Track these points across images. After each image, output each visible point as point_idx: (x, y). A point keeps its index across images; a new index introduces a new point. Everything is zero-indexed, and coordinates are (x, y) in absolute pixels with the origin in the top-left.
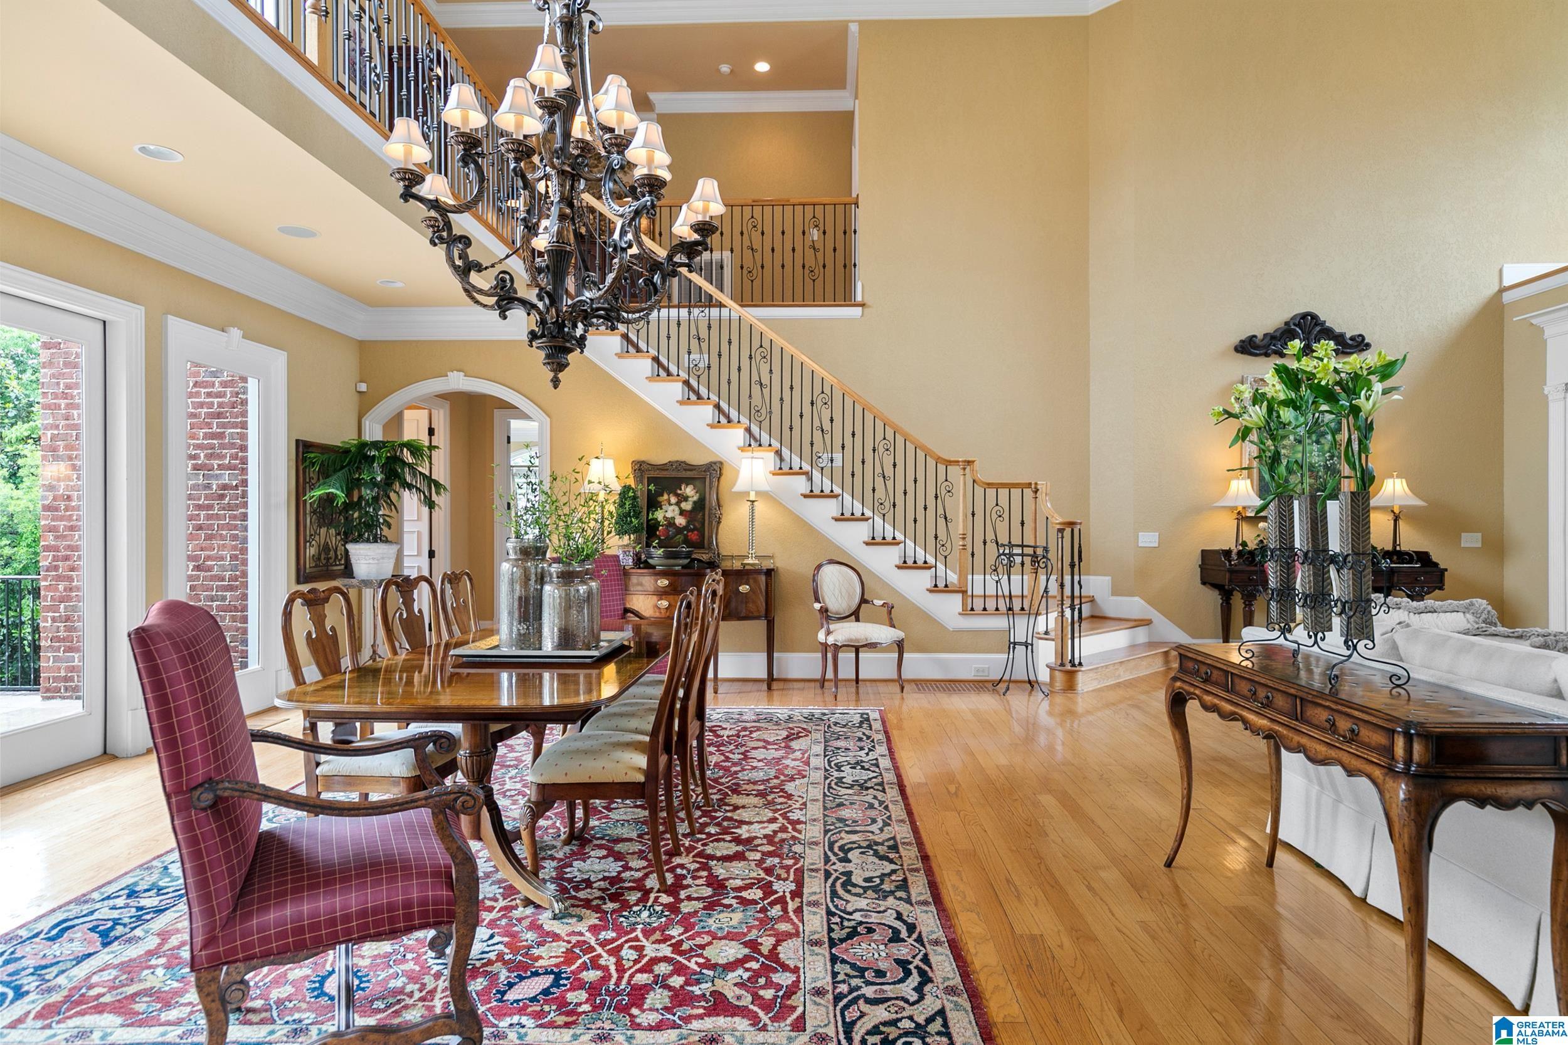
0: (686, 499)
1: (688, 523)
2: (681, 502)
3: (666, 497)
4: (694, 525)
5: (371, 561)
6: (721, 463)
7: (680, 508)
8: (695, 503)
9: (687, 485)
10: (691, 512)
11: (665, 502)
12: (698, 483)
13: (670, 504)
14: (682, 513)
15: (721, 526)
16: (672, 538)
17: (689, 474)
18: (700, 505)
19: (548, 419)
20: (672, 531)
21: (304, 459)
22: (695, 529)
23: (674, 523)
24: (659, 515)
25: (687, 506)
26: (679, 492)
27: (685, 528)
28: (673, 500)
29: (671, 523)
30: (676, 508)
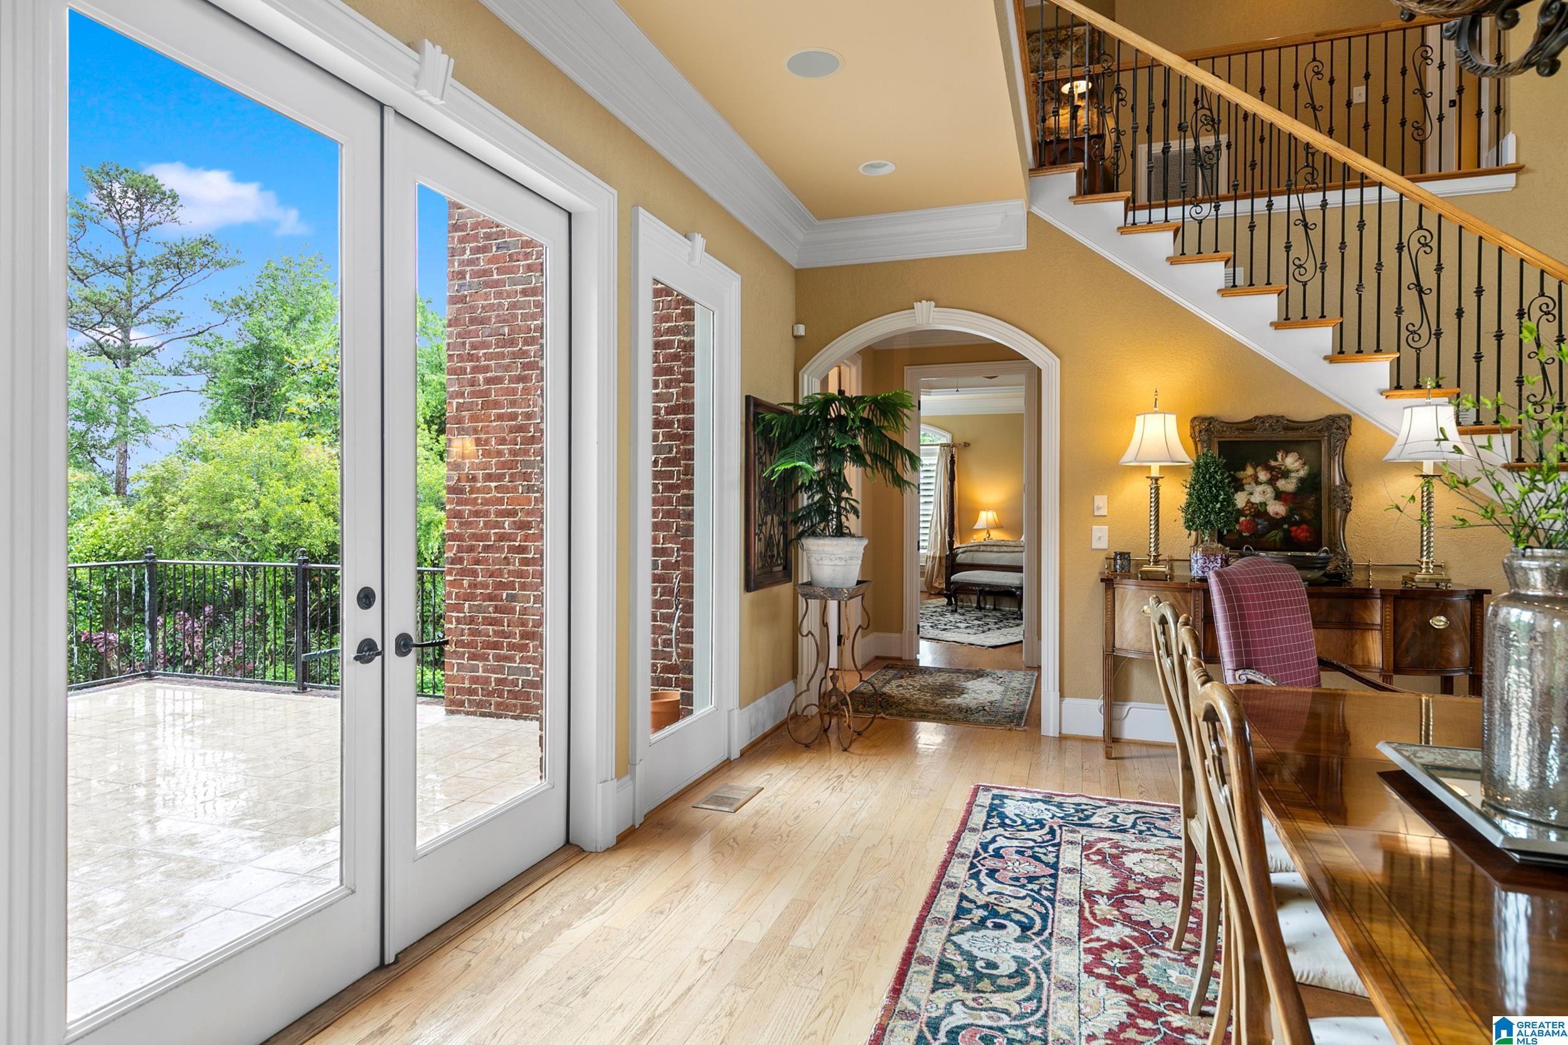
0: (1286, 474)
1: (1291, 512)
2: (1277, 479)
3: (1250, 471)
4: (1301, 516)
5: (836, 562)
6: (1349, 417)
7: (1276, 489)
8: (1301, 480)
9: (1287, 453)
10: (1294, 495)
11: (1249, 480)
12: (1306, 449)
13: (1258, 483)
14: (1279, 496)
15: (1350, 515)
16: (1263, 535)
17: (1291, 435)
18: (1312, 484)
19: (1058, 360)
20: (1262, 524)
21: (756, 423)
22: (1303, 521)
23: (1266, 513)
24: (1240, 500)
25: (1287, 485)
26: (1273, 463)
27: (1285, 519)
28: (1263, 476)
29: (1259, 511)
30: (1269, 490)
